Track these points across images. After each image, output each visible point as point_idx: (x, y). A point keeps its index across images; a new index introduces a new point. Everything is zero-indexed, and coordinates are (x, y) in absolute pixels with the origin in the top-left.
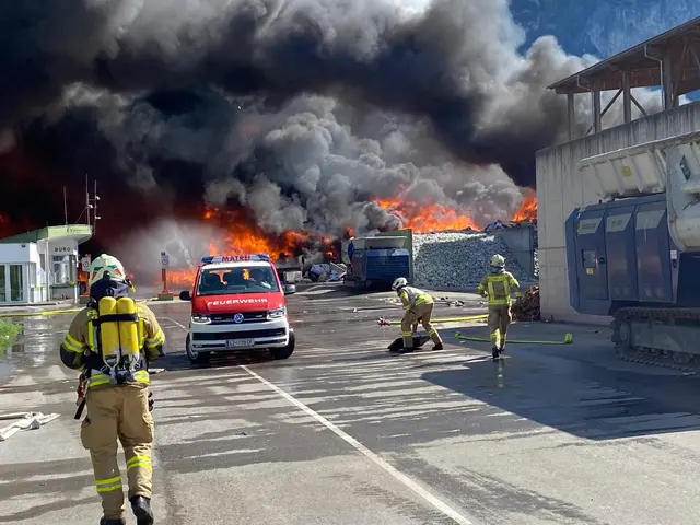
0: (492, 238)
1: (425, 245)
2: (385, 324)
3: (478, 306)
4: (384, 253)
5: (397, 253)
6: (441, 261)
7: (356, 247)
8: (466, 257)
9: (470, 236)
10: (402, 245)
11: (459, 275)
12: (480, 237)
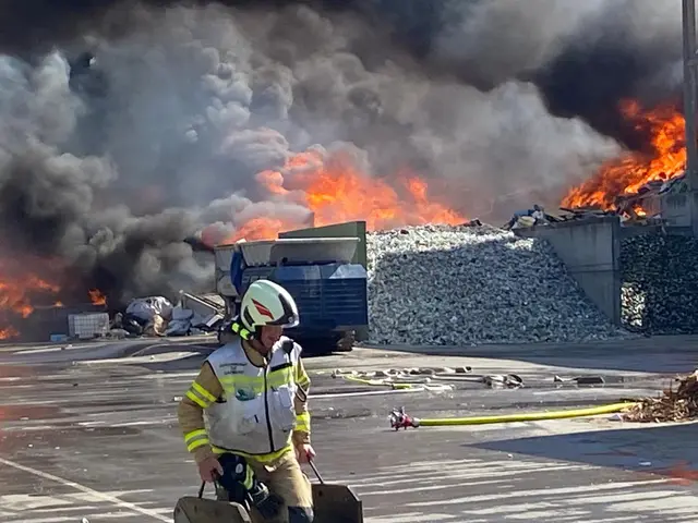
0: (528, 244)
1: (389, 257)
2: (407, 424)
3: (553, 386)
4: (314, 273)
5: (342, 273)
6: (425, 293)
7: (249, 260)
8: (477, 282)
9: (482, 239)
10: (349, 254)
11: (462, 321)
12: (504, 240)
